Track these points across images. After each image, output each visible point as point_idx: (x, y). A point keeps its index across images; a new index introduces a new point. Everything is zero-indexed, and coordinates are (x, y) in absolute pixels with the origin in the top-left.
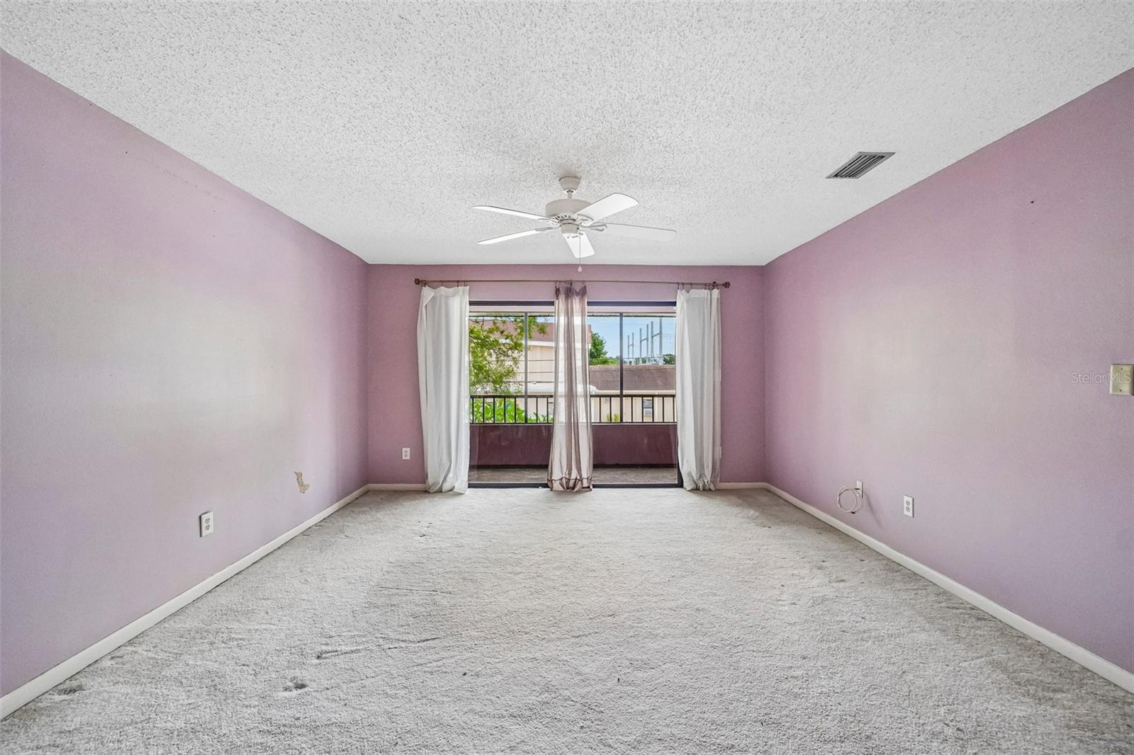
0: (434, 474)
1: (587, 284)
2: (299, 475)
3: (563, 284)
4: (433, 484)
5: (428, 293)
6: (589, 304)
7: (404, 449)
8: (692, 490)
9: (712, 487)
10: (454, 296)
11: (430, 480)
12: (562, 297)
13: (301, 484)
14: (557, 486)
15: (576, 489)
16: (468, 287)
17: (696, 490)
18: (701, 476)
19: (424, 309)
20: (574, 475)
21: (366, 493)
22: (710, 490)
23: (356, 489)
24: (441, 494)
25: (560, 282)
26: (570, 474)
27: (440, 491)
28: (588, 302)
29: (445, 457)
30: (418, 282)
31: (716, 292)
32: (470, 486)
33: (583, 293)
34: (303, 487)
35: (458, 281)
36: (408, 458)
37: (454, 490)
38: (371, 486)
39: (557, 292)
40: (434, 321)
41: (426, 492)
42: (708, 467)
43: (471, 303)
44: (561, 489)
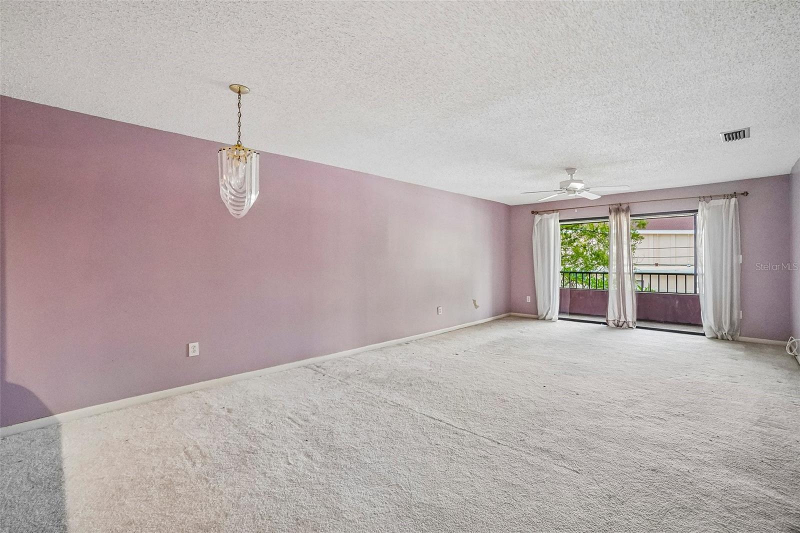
0: (541, 310)
1: (630, 205)
2: (474, 301)
3: (614, 206)
4: (541, 316)
5: (538, 218)
6: (631, 216)
7: (527, 297)
8: (712, 338)
9: (730, 338)
10: (551, 218)
11: (539, 313)
12: (613, 214)
13: (475, 305)
14: (611, 324)
15: (623, 327)
16: (558, 213)
17: (715, 338)
18: (720, 328)
19: (536, 227)
20: (623, 319)
21: (510, 316)
22: (728, 340)
23: (504, 313)
24: (544, 321)
25: (612, 205)
26: (620, 318)
27: (544, 319)
28: (631, 215)
29: (547, 302)
30: (533, 212)
31: (733, 200)
32: (559, 319)
33: (628, 209)
34: (476, 307)
35: (553, 210)
36: (530, 301)
37: (553, 320)
38: (512, 314)
39: (610, 211)
40: (541, 231)
41: (538, 319)
42: (725, 323)
43: (560, 221)
44: (614, 326)
